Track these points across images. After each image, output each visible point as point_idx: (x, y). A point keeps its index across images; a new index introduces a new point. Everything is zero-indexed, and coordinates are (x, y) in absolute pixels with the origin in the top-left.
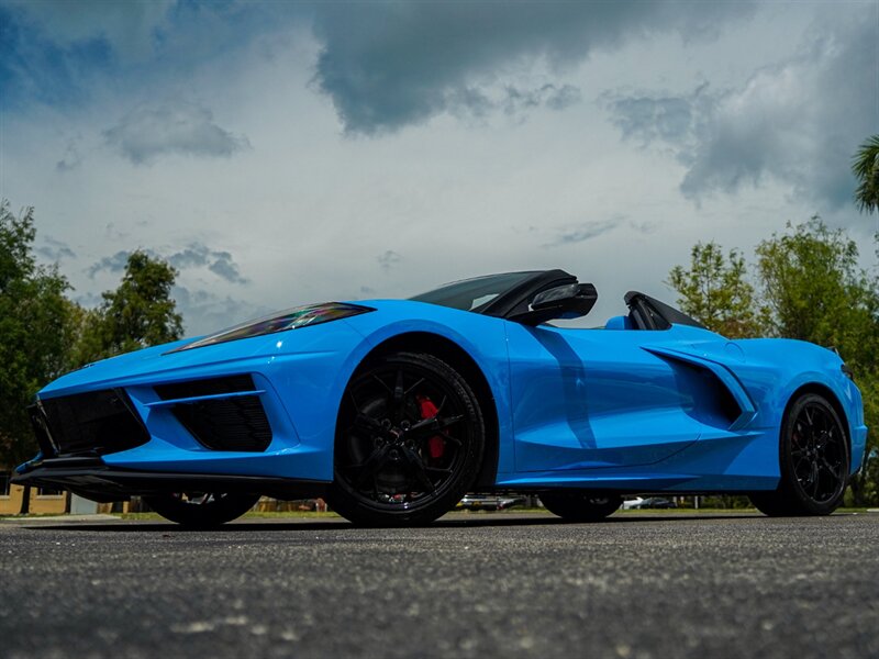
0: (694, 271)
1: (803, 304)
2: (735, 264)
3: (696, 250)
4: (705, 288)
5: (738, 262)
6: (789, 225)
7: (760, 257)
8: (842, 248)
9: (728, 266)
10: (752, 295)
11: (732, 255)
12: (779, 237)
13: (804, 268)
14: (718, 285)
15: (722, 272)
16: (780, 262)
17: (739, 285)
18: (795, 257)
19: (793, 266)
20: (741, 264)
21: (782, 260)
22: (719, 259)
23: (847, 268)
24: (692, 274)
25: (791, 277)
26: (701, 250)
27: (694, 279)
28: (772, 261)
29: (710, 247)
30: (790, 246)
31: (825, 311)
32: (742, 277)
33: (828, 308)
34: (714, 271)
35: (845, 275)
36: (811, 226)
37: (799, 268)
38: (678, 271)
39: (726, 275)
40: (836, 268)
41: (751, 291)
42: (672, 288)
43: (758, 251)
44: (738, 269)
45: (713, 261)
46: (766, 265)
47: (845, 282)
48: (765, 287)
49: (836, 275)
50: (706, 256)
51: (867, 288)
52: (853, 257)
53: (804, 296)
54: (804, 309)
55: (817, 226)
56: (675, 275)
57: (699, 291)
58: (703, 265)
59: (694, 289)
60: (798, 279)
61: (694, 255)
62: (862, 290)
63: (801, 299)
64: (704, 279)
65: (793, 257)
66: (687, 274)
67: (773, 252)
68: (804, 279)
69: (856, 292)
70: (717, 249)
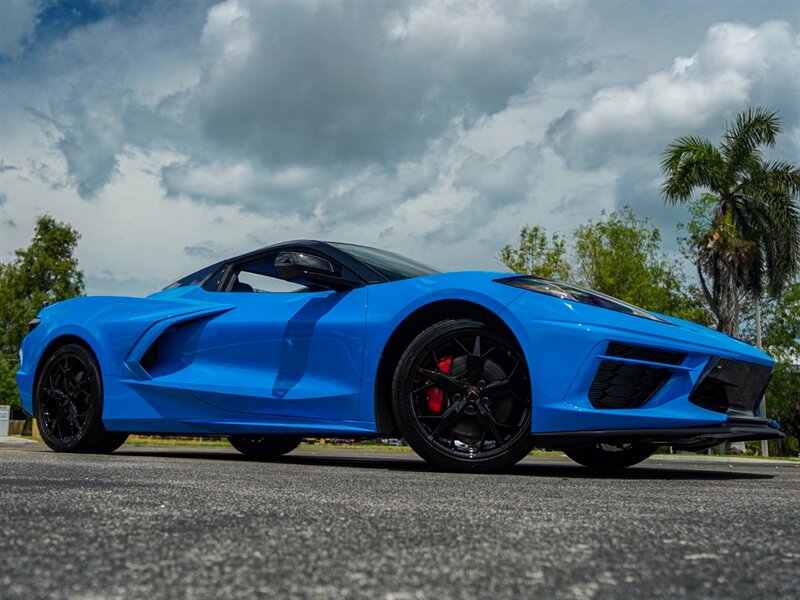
0: (522, 249)
1: (611, 281)
2: (557, 245)
3: (524, 231)
4: (530, 264)
5: (559, 244)
6: (603, 212)
7: (577, 239)
8: (647, 234)
9: (550, 246)
10: (569, 272)
11: (555, 237)
12: (595, 223)
13: (614, 251)
14: (541, 262)
15: (546, 251)
16: (594, 244)
17: (559, 263)
18: (607, 241)
19: (605, 248)
20: (562, 245)
21: (596, 243)
22: (543, 240)
23: (651, 252)
24: (520, 252)
25: (602, 258)
26: (528, 232)
27: (521, 256)
28: (587, 243)
29: (536, 230)
30: (603, 230)
31: (629, 289)
32: (562, 257)
33: (633, 285)
34: (539, 250)
35: (649, 258)
36: (622, 214)
37: (610, 250)
38: (507, 249)
39: (548, 254)
40: (642, 251)
41: (569, 268)
42: (502, 263)
43: (575, 234)
44: (559, 250)
45: (538, 242)
46: (582, 247)
47: (648, 264)
48: (580, 265)
49: (641, 257)
50: (533, 237)
51: (666, 270)
52: (656, 242)
53: (612, 274)
54: (612, 285)
55: (627, 215)
56: (505, 252)
57: (525, 267)
58: (530, 245)
59: (521, 265)
60: (608, 259)
61: (522, 235)
62: (661, 270)
63: (610, 276)
64: (529, 257)
65: (605, 240)
66: (516, 252)
67: (588, 236)
68: (613, 260)
69: (657, 272)
70: (542, 231)
